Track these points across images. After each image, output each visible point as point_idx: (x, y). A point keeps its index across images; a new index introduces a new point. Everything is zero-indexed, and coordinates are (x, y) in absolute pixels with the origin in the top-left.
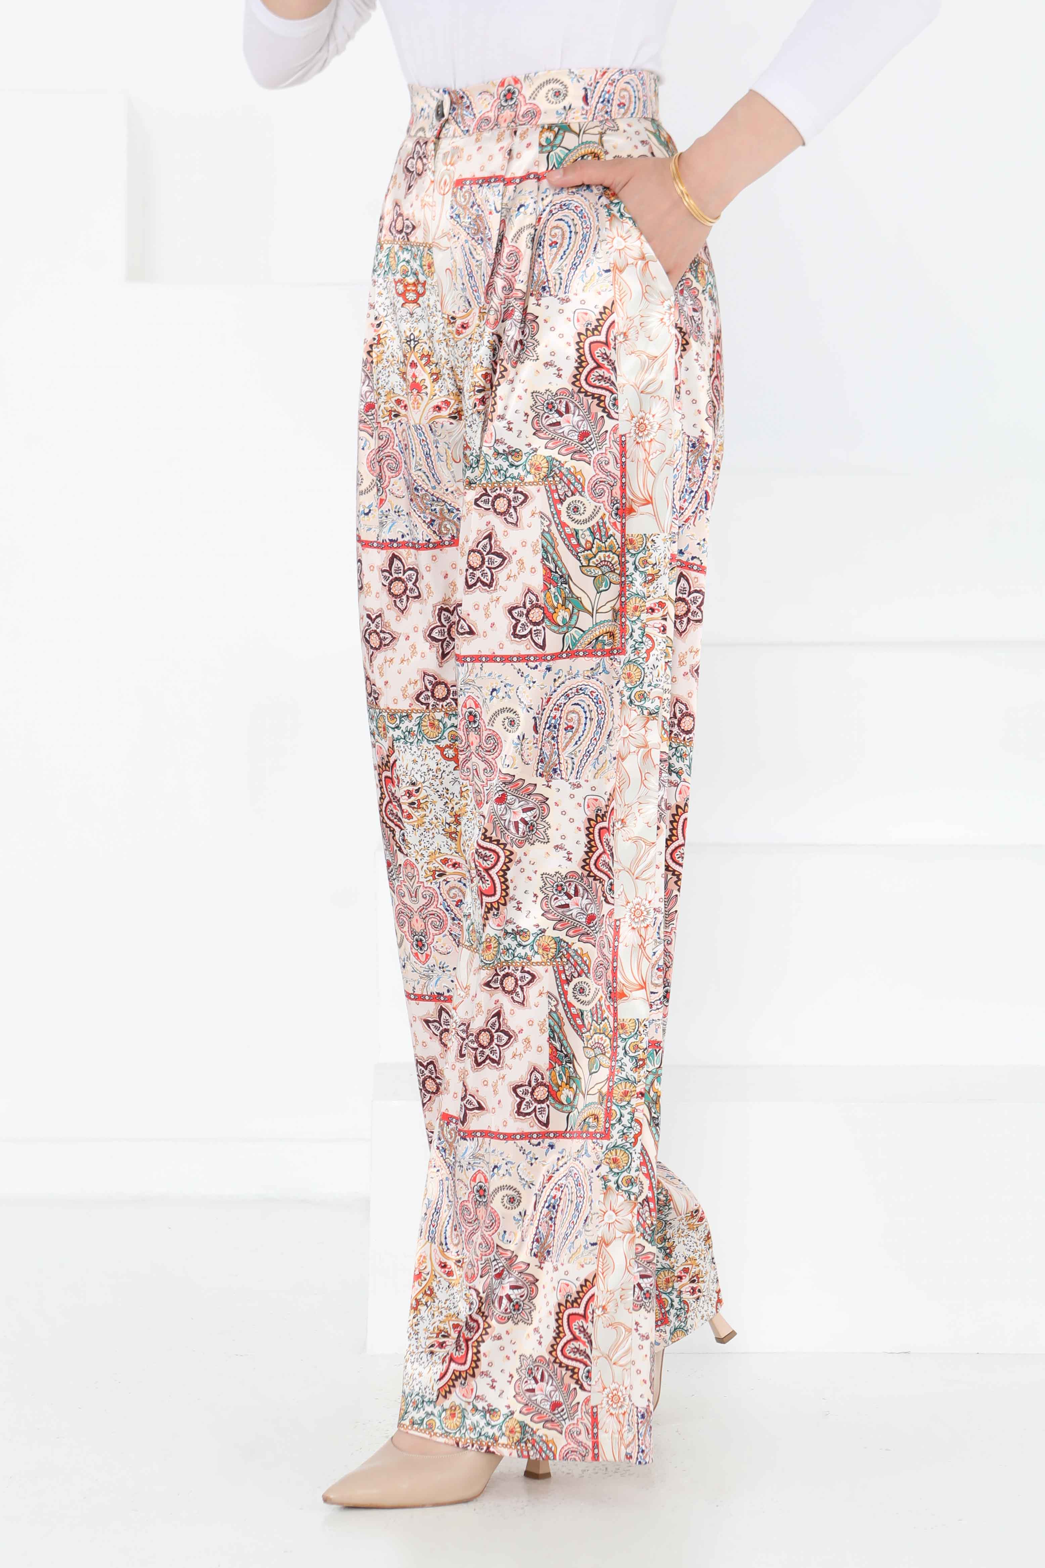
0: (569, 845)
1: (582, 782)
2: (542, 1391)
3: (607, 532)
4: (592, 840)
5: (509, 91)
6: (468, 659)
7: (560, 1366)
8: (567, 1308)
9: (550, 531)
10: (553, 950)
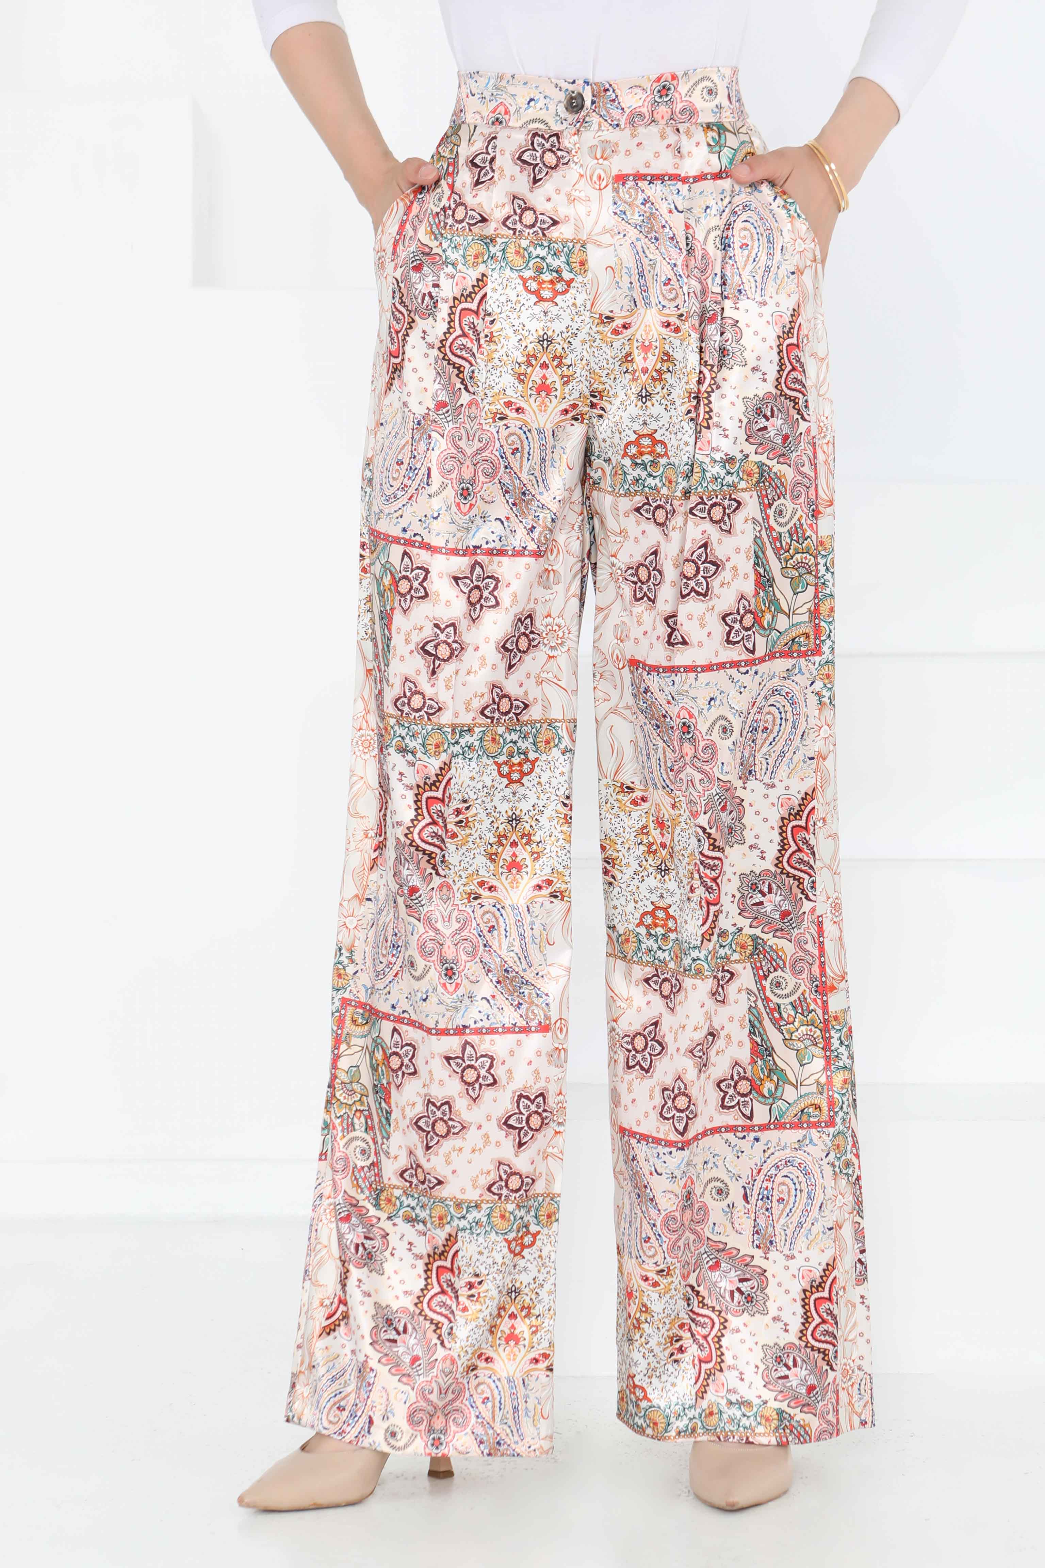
0: (763, 844)
1: (776, 782)
2: (796, 1376)
3: (804, 534)
4: (784, 839)
5: (664, 87)
6: (682, 670)
7: (813, 1350)
8: (812, 1293)
9: (761, 535)
10: (751, 948)
